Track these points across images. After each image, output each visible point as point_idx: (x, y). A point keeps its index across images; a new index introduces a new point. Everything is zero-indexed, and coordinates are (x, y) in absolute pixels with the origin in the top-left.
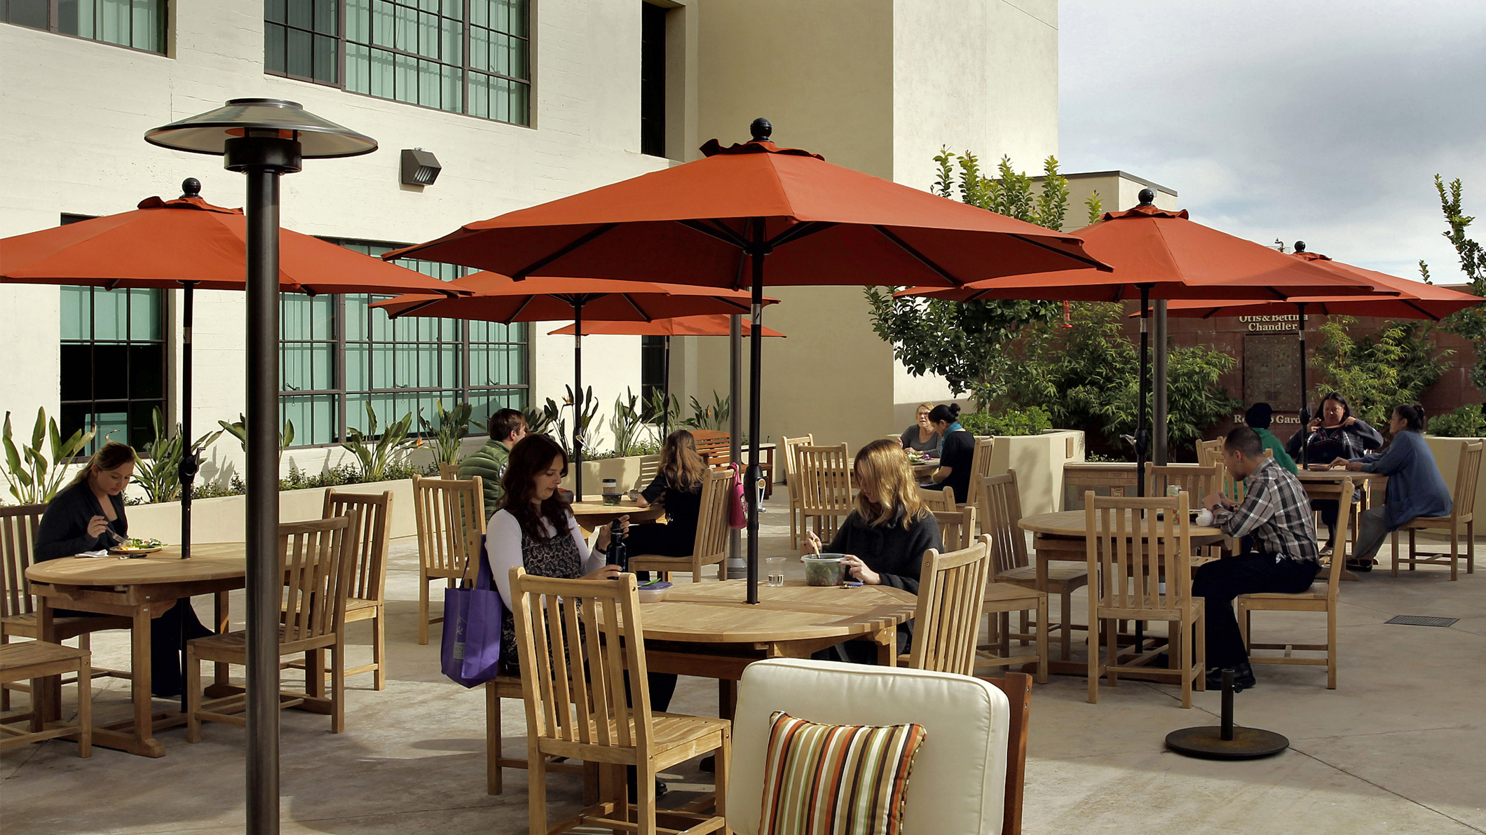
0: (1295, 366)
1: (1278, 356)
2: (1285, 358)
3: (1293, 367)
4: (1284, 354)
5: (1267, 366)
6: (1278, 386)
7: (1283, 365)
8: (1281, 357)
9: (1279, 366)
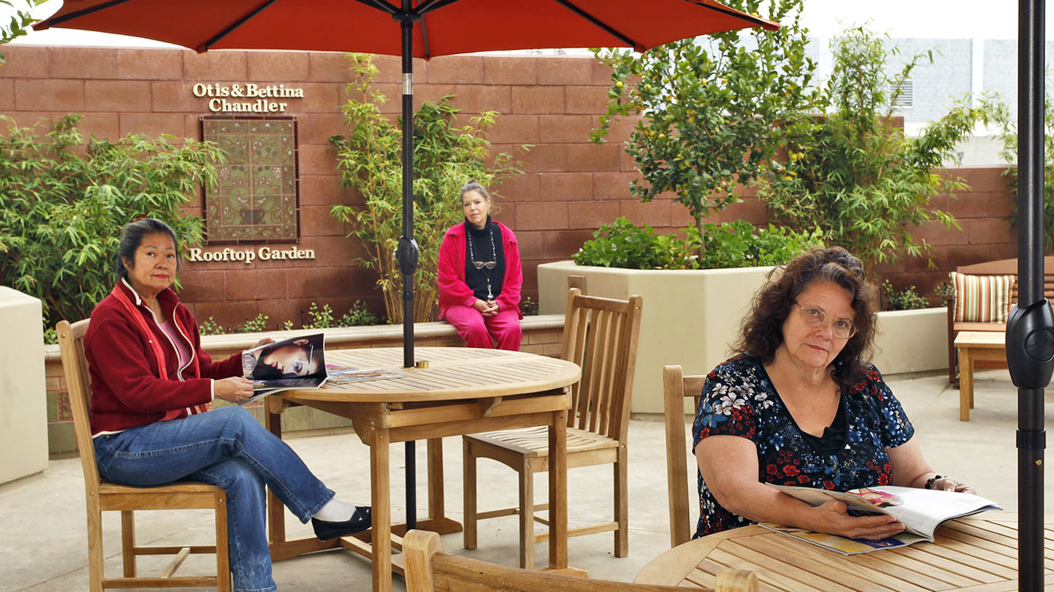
0: (286, 169)
1: (259, 153)
2: (271, 156)
3: (283, 170)
4: (268, 150)
5: (242, 169)
6: (261, 202)
7: (267, 168)
8: (264, 154)
9: (260, 169)
